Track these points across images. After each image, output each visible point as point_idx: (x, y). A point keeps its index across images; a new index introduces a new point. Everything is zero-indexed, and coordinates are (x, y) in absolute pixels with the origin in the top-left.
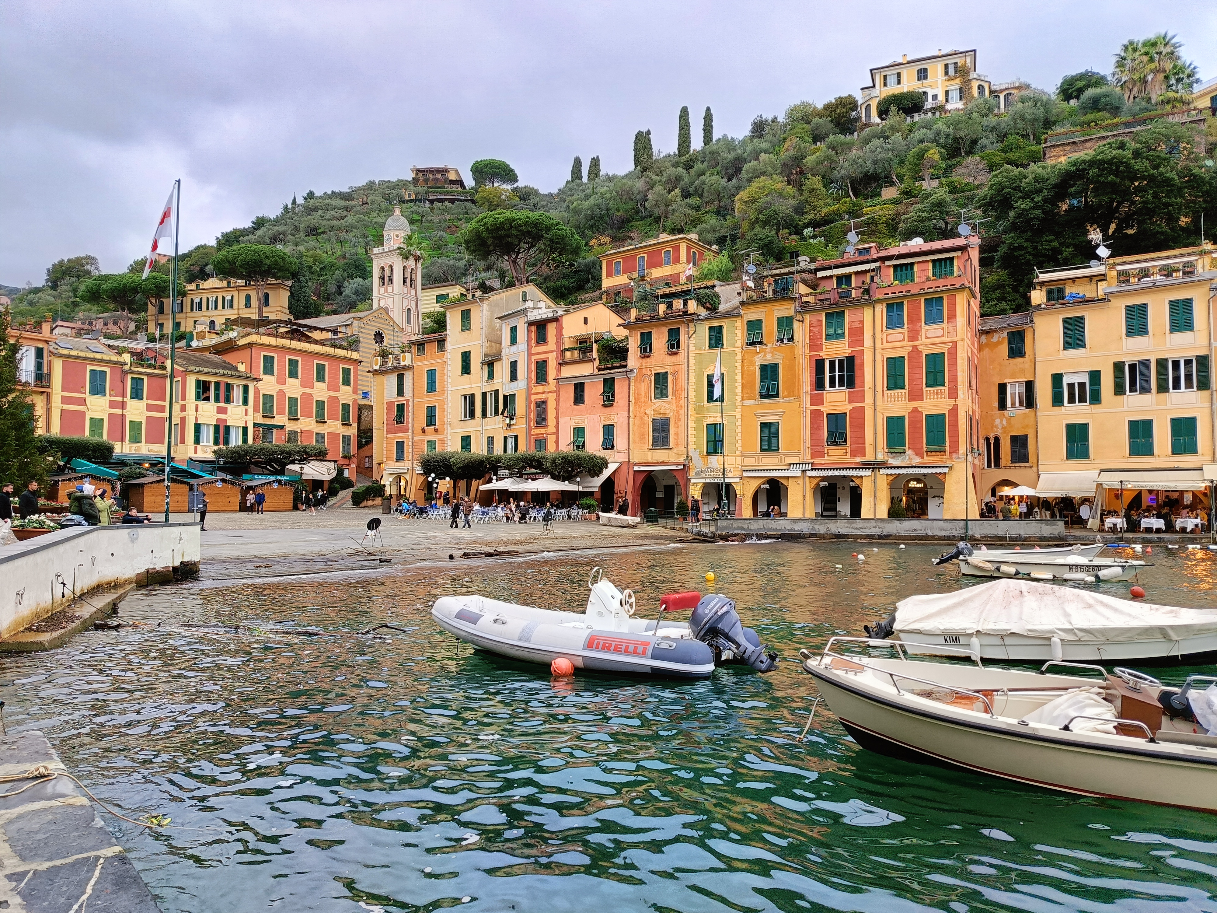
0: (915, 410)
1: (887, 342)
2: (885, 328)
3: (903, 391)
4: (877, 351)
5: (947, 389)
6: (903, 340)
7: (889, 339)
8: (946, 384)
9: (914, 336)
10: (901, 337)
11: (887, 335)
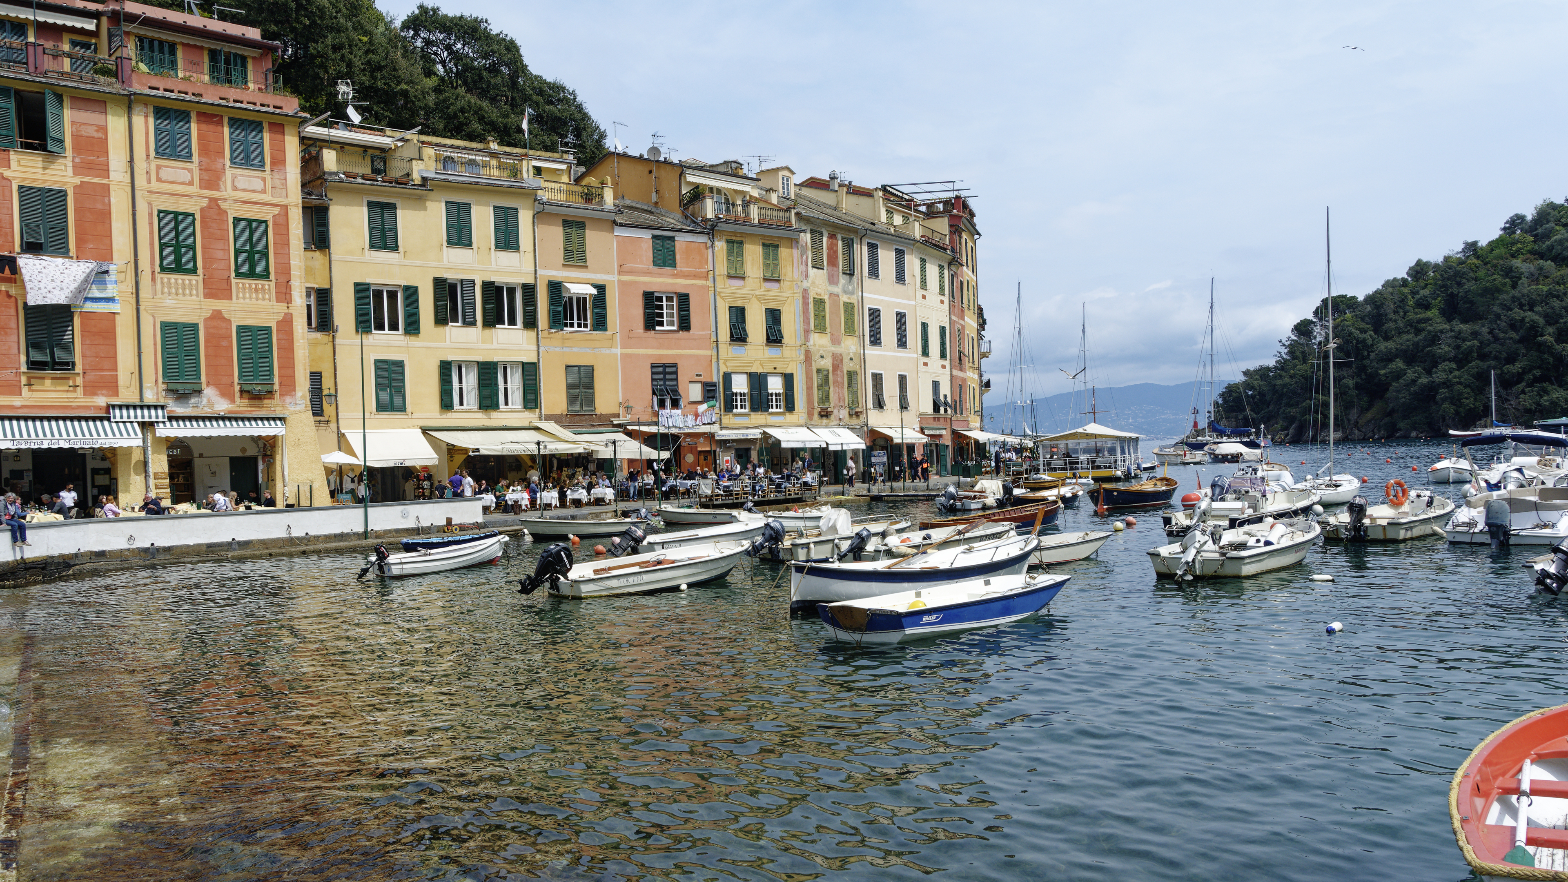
0: (217, 316)
1: (159, 180)
2: (152, 153)
3: (193, 278)
4: (138, 194)
5: (273, 284)
6: (191, 183)
7: (163, 174)
8: (272, 276)
9: (211, 180)
10: (186, 176)
11: (158, 168)
